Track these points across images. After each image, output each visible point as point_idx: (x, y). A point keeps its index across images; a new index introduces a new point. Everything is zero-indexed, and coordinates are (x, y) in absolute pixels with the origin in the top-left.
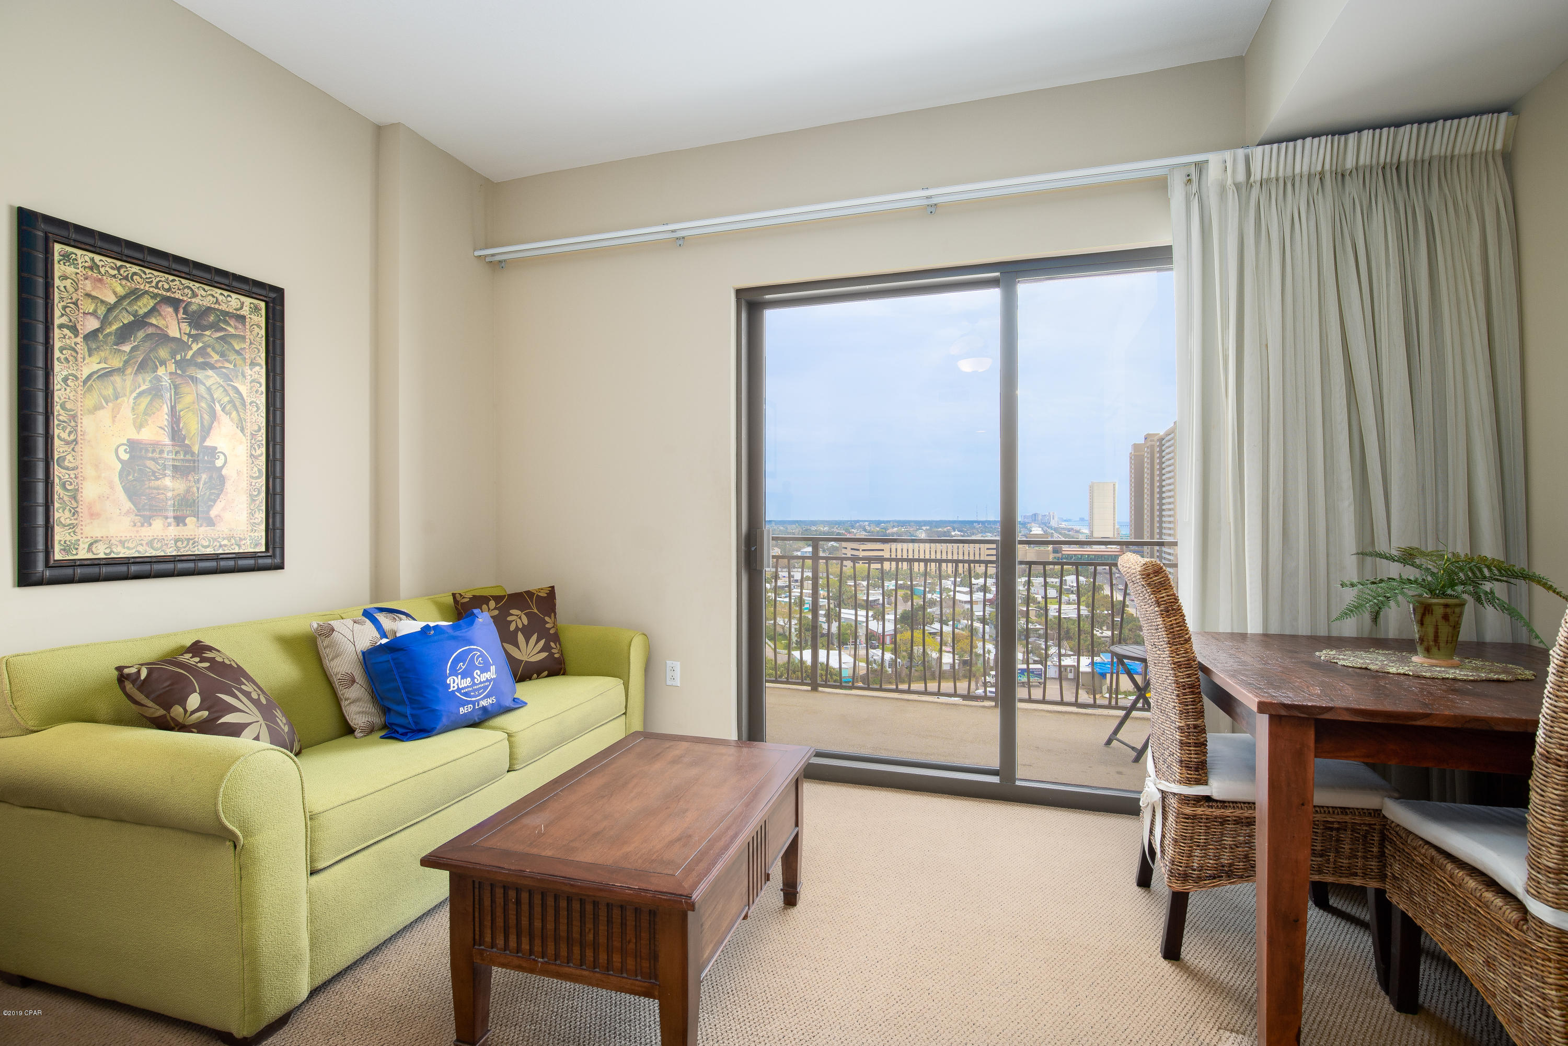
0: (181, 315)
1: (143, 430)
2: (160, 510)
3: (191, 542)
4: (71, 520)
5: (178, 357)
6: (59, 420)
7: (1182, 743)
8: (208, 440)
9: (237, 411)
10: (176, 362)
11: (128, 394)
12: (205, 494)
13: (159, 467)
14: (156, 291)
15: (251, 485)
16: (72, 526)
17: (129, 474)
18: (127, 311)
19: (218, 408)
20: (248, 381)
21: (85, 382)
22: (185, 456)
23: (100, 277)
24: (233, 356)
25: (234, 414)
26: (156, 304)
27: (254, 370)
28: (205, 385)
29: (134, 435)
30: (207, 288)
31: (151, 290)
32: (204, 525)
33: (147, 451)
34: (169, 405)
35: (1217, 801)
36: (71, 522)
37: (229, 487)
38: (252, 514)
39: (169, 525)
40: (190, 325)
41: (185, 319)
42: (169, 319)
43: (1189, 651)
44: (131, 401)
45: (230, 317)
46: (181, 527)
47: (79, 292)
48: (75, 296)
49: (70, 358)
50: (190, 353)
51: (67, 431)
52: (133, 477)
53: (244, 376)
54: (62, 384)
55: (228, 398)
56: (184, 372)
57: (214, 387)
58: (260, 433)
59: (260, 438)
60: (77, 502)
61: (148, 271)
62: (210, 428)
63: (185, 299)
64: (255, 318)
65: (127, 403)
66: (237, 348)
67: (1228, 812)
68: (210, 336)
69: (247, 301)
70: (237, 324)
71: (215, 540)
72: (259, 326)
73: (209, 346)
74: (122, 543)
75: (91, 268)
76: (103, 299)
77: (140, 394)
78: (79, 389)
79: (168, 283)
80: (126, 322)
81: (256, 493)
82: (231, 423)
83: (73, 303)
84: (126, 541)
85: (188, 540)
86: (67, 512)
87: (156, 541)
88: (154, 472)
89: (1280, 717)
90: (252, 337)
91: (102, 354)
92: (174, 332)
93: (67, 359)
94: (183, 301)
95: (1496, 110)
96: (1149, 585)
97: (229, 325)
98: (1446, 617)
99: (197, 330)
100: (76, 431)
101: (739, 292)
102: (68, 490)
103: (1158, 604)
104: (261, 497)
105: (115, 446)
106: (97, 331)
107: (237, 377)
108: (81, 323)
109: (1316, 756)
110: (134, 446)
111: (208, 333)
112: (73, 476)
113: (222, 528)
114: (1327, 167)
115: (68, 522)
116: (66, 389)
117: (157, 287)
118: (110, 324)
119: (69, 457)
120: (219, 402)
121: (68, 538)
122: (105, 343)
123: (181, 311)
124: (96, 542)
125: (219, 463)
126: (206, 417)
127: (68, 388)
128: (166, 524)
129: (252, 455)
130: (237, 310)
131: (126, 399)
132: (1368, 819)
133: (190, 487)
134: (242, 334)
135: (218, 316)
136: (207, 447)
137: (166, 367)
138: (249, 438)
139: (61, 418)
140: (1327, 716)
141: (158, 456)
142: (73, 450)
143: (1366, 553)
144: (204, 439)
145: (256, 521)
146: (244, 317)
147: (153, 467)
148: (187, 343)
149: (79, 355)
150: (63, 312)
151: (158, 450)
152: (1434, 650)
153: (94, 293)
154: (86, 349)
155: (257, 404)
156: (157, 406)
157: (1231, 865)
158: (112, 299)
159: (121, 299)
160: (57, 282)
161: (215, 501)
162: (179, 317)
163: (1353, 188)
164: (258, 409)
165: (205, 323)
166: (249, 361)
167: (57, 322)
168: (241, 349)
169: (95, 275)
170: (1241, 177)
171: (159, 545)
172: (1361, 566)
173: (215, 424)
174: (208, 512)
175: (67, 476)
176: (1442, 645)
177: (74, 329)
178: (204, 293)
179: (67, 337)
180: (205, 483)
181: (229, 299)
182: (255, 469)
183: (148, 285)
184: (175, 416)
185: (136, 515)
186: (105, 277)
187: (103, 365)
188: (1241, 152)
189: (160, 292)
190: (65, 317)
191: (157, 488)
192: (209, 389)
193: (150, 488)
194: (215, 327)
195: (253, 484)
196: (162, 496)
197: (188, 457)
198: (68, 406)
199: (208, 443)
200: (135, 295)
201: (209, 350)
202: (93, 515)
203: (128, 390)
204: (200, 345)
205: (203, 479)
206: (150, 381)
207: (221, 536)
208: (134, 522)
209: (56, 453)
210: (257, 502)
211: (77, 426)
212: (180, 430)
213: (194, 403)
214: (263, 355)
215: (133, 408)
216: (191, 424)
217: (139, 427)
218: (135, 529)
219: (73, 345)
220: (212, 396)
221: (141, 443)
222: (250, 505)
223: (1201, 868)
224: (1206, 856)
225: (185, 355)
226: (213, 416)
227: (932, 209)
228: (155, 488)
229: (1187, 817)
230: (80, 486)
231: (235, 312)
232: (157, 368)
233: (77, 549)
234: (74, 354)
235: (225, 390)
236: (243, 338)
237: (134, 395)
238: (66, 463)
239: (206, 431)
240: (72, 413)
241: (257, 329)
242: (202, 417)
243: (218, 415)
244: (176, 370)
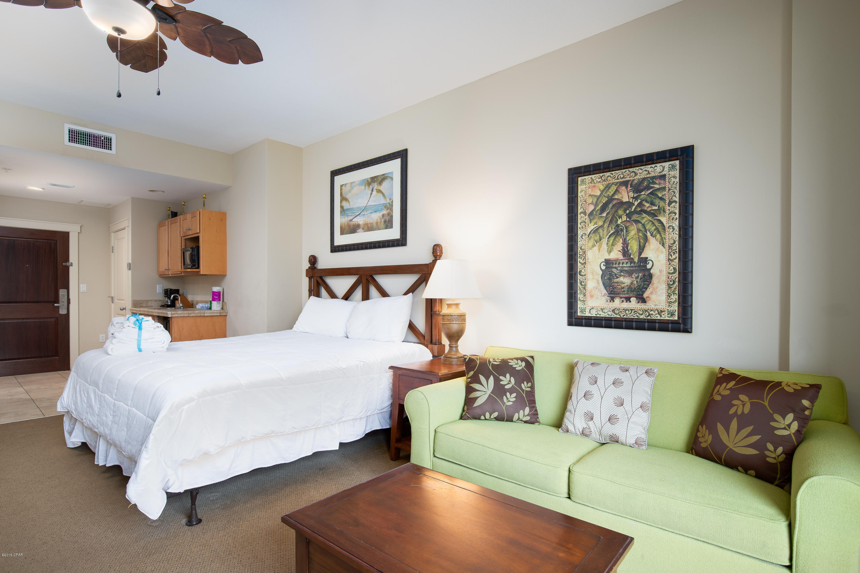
0: (629, 188)
1: (611, 253)
2: (618, 294)
3: (633, 311)
4: (583, 298)
5: (628, 212)
6: (580, 255)
8: (643, 254)
9: (660, 234)
10: (627, 215)
11: (605, 237)
12: (641, 284)
13: (618, 272)
14: (617, 181)
15: (668, 278)
16: (584, 301)
17: (605, 276)
18: (605, 196)
19: (648, 234)
20: (667, 214)
21: (589, 236)
22: (630, 264)
23: (594, 185)
24: (657, 201)
25: (658, 236)
26: (617, 188)
27: (671, 206)
28: (641, 223)
29: (607, 257)
30: (642, 167)
31: (615, 181)
32: (640, 302)
33: (613, 264)
34: (623, 238)
36: (583, 299)
37: (655, 280)
38: (669, 296)
39: (623, 301)
40: (633, 192)
41: (631, 190)
42: (623, 193)
44: (606, 240)
45: (656, 179)
46: (628, 303)
47: (587, 196)
48: (585, 198)
49: (584, 226)
50: (634, 207)
51: (582, 259)
52: (607, 277)
53: (664, 211)
54: (581, 238)
55: (655, 227)
56: (630, 219)
57: (646, 223)
58: (675, 245)
59: (675, 248)
60: (585, 290)
61: (613, 172)
62: (644, 247)
63: (631, 179)
64: (672, 173)
65: (605, 241)
66: (660, 195)
68: (644, 194)
69: (667, 165)
70: (660, 181)
71: (646, 311)
72: (675, 177)
73: (644, 200)
74: (602, 310)
75: (591, 182)
76: (596, 194)
77: (610, 236)
78: (586, 239)
79: (623, 174)
80: (604, 202)
81: (672, 283)
82: (656, 242)
83: (584, 201)
84: (603, 309)
85: (632, 310)
86: (582, 294)
87: (616, 310)
88: (616, 274)
90: (670, 186)
91: (595, 221)
92: (625, 199)
93: (582, 227)
94: (630, 180)
97: (655, 183)
99: (637, 193)
100: (585, 258)
102: (582, 285)
104: (675, 285)
105: (600, 263)
106: (593, 210)
107: (660, 213)
108: (587, 209)
110: (608, 263)
111: (643, 193)
112: (584, 279)
113: (650, 305)
115: (582, 299)
116: (582, 240)
117: (618, 179)
118: (598, 205)
119: (583, 271)
120: (649, 231)
121: (582, 306)
122: (596, 215)
123: (629, 186)
124: (593, 308)
125: (649, 266)
126: (642, 241)
127: (583, 240)
128: (621, 301)
129: (669, 259)
130: (660, 173)
131: (604, 239)
133: (633, 281)
134: (664, 186)
135: (649, 181)
136: (642, 258)
137: (622, 219)
138: (667, 249)
139: (580, 253)
141: (618, 266)
142: (584, 267)
144: (640, 254)
145: (672, 300)
146: (665, 176)
147: (615, 272)
148: (632, 203)
149: (587, 224)
150: (581, 207)
151: (617, 263)
153: (592, 194)
154: (589, 220)
155: (673, 227)
156: (618, 240)
158: (598, 193)
159: (602, 192)
160: (579, 194)
161: (646, 289)
162: (628, 190)
164: (674, 229)
165: (642, 188)
166: (667, 202)
167: (579, 212)
168: (663, 195)
169: (592, 185)
171: (618, 312)
173: (647, 244)
174: (642, 295)
175: (582, 279)
177: (584, 213)
178: (640, 171)
179: (582, 217)
180: (641, 279)
181: (656, 168)
182: (672, 268)
183: (614, 180)
184: (626, 245)
185: (608, 296)
186: (596, 184)
187: (595, 226)
189: (619, 181)
190: (582, 209)
191: (617, 283)
192: (643, 225)
193: (614, 282)
194: (648, 188)
195: (670, 277)
196: (619, 287)
197: (632, 265)
198: (583, 248)
199: (643, 256)
200: (608, 187)
201: (644, 203)
202: (592, 296)
203: (605, 235)
204: (639, 201)
205: (640, 276)
206: (615, 228)
207: (650, 309)
208: (607, 300)
209: (578, 269)
210: (673, 289)
211: (586, 256)
212: (628, 251)
213: (635, 234)
214: (677, 195)
215: (607, 243)
216: (634, 247)
217: (609, 252)
218: (607, 303)
219: (585, 220)
220: (645, 228)
221: (611, 261)
222: (668, 290)
225: (631, 210)
226: (646, 239)
228: (616, 283)
230: (587, 283)
231: (659, 174)
232: (618, 220)
233: (585, 311)
234: (585, 224)
235: (653, 223)
236: (664, 189)
237: (608, 236)
238: (582, 273)
239: (641, 249)
240: (584, 251)
241: (673, 179)
242: (639, 242)
243: (648, 238)
244: (626, 219)
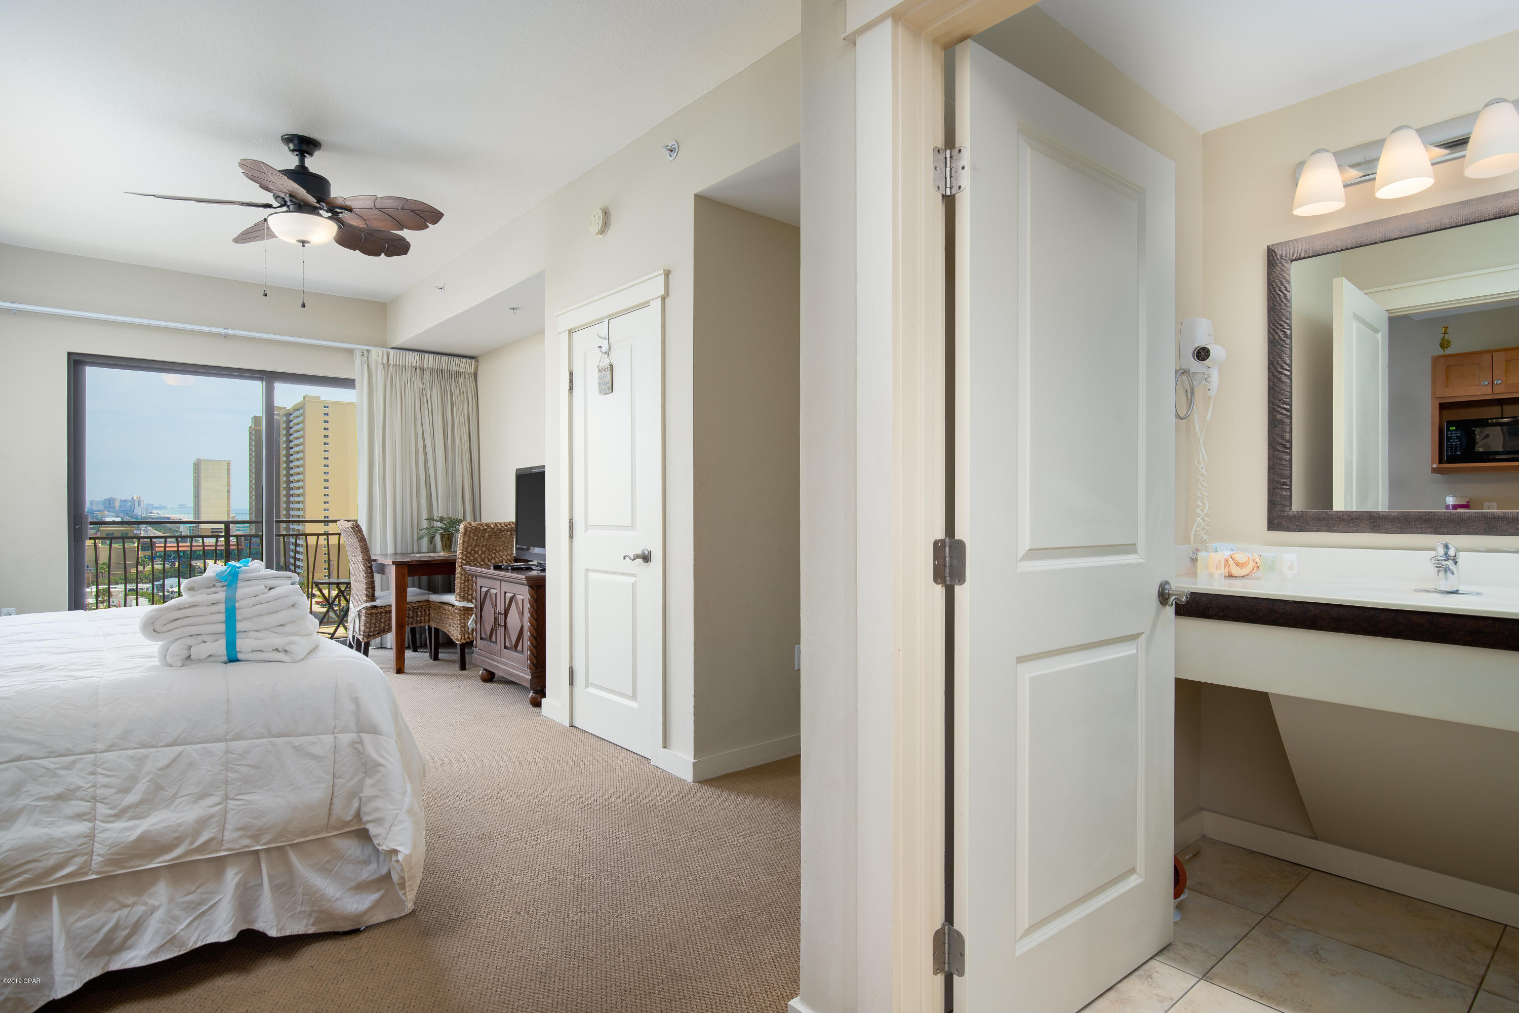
7: (366, 588)
35: (379, 607)
43: (369, 555)
67: (383, 610)
89: (398, 565)
95: (471, 357)
96: (354, 531)
98: (448, 538)
101: (69, 354)
103: (357, 538)
109: (408, 576)
114: (418, 365)
132: (425, 604)
140: (411, 563)
143: (431, 519)
152: (445, 549)
157: (384, 628)
163: (427, 376)
170: (385, 361)
172: (430, 524)
176: (447, 547)
188: (385, 350)
223: (374, 631)
224: (376, 627)
227: (226, 336)
229: (369, 614)
